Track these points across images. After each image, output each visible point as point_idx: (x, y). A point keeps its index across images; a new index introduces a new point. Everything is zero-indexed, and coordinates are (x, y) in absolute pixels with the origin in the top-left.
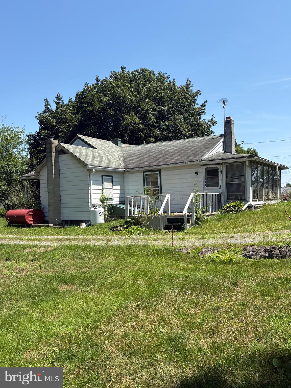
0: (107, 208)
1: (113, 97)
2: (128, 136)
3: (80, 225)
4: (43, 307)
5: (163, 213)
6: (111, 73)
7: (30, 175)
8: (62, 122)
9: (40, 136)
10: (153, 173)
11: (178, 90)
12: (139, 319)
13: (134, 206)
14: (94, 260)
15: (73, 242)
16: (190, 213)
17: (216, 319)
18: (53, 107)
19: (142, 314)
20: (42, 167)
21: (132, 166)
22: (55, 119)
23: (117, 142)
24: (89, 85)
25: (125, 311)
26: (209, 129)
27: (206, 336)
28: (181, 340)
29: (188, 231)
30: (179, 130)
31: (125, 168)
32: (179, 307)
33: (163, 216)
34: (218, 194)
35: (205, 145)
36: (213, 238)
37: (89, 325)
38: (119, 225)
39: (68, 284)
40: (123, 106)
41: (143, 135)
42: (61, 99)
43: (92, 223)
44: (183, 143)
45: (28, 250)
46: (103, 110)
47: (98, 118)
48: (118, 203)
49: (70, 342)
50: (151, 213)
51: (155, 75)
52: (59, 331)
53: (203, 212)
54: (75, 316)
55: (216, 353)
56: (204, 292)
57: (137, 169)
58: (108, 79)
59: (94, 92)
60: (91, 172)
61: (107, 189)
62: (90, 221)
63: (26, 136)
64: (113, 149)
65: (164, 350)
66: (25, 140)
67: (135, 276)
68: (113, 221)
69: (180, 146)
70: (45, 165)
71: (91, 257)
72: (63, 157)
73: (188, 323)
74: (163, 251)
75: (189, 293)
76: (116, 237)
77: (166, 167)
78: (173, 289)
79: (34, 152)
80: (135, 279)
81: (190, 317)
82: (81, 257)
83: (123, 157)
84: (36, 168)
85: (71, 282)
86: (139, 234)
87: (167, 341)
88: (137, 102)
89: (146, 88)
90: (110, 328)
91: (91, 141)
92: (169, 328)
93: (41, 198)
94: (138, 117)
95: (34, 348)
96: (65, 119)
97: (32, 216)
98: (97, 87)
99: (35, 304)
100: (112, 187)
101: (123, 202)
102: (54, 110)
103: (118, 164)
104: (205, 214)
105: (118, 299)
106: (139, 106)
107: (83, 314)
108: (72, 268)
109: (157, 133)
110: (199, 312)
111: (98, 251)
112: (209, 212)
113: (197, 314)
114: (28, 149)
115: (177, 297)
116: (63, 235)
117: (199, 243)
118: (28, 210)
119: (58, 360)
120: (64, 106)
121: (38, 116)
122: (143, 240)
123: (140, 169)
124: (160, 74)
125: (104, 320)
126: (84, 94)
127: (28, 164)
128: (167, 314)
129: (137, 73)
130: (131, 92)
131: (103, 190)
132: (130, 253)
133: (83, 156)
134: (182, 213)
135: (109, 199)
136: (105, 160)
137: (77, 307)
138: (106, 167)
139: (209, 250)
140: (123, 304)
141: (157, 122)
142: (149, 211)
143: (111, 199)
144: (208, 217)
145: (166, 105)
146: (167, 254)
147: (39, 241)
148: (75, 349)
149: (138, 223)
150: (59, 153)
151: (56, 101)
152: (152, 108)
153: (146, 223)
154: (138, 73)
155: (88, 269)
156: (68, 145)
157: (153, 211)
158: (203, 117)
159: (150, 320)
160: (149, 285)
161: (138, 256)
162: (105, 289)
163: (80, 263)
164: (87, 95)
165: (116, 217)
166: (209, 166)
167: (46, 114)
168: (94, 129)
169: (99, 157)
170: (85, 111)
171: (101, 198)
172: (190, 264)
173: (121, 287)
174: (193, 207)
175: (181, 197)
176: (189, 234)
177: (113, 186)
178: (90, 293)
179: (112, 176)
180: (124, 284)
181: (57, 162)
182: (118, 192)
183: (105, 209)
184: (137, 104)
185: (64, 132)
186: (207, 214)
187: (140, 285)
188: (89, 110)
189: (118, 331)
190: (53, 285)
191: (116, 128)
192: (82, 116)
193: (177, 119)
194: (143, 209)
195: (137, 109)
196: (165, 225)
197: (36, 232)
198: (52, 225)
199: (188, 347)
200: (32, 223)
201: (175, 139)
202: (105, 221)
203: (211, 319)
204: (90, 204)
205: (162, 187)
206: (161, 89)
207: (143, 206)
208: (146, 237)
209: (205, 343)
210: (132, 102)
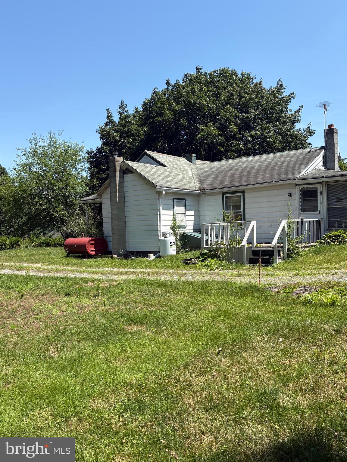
0: (178, 237)
1: (186, 104)
2: (205, 150)
3: (148, 257)
4: (109, 349)
5: (247, 243)
6: (184, 75)
7: (92, 198)
8: (126, 136)
9: (102, 153)
10: (234, 195)
11: (266, 93)
12: (221, 368)
13: (211, 235)
14: (166, 298)
15: (140, 276)
16: (281, 244)
17: (317, 373)
18: (116, 118)
19: (225, 362)
20: (105, 189)
21: (209, 186)
22: (119, 132)
23: (191, 158)
24: (158, 91)
25: (204, 358)
26: (305, 141)
27: (304, 393)
28: (273, 396)
29: (279, 266)
30: (268, 142)
31: (200, 190)
32: (269, 356)
33: (247, 248)
34: (317, 221)
35: (300, 160)
36: (311, 274)
37: (162, 372)
38: (193, 258)
39: (136, 323)
40: (199, 115)
41: (222, 149)
42: (126, 109)
43: (161, 254)
44: (272, 157)
45: (90, 284)
46: (175, 120)
47: (168, 131)
48: (192, 231)
49: (140, 391)
50: (232, 243)
51: (237, 76)
52: (128, 378)
53: (297, 243)
54: (145, 361)
55: (318, 413)
56: (300, 339)
57: (215, 191)
58: (181, 82)
59: (164, 99)
60: (160, 194)
61: (178, 215)
62: (159, 252)
63: (86, 153)
64: (187, 167)
65: (252, 406)
66: (84, 158)
67: (215, 318)
68: (186, 252)
69: (269, 162)
70: (108, 187)
71: (162, 294)
72: (128, 177)
73: (281, 375)
74: (248, 289)
75: (281, 339)
76: (190, 272)
77: (251, 187)
78: (262, 335)
79: (95, 172)
80: (214, 321)
81: (284, 368)
82: (150, 293)
83: (197, 176)
84: (98, 190)
85: (139, 322)
86: (217, 269)
87: (255, 396)
88: (216, 109)
89: (227, 91)
90: (186, 377)
91: (161, 157)
92: (258, 381)
93: (104, 225)
94: (216, 127)
95: (100, 395)
96: (130, 132)
97: (93, 246)
98: (167, 93)
99: (99, 346)
100: (185, 213)
101: (198, 230)
102: (117, 122)
103: (192, 184)
104: (300, 245)
105: (195, 344)
106: (218, 114)
107: (154, 359)
108: (140, 305)
109: (240, 146)
110: (294, 363)
111: (169, 287)
112: (304, 243)
113: (292, 365)
114: (88, 168)
115: (267, 344)
116: (129, 268)
117: (293, 281)
118: (89, 239)
119: (128, 411)
120: (129, 117)
121: (99, 129)
122: (222, 276)
123: (218, 190)
124: (244, 74)
125: (179, 368)
126: (152, 102)
127: (88, 186)
128: (255, 364)
129: (215, 74)
130: (209, 97)
131: (174, 215)
132: (208, 291)
133: (151, 176)
134: (271, 243)
135: (182, 226)
136: (177, 180)
137: (147, 351)
138: (178, 189)
139: (306, 289)
140: (201, 350)
141: (240, 133)
142: (230, 241)
143: (184, 227)
144: (304, 249)
145: (251, 112)
146: (253, 292)
147: (102, 274)
148: (146, 399)
149: (216, 255)
150: (124, 172)
151: (120, 111)
152: (233, 116)
153: (226, 255)
154: (217, 74)
155: (159, 308)
156: (134, 163)
157: (235, 241)
158: (297, 126)
159: (234, 370)
160: (232, 329)
161: (217, 294)
162: (179, 331)
163: (149, 300)
164: (156, 103)
165: (190, 248)
166: (305, 186)
167: (108, 127)
168: (164, 144)
169: (169, 176)
170: (154, 121)
171: (171, 225)
172: (282, 305)
173: (198, 331)
174: (285, 237)
175: (270, 224)
176: (280, 269)
177: (186, 211)
178: (162, 335)
179: (185, 199)
180: (201, 327)
181: (122, 183)
182: (192, 218)
183: (176, 238)
184: (216, 112)
185: (129, 147)
186: (303, 245)
187: (220, 328)
188: (158, 121)
189: (196, 381)
190: (119, 324)
191: (190, 142)
192: (150, 129)
193: (265, 129)
194: (222, 238)
195: (216, 118)
196: (250, 258)
197: (98, 263)
198: (116, 256)
199: (282, 404)
200: (94, 253)
201: (261, 153)
202: (177, 252)
203: (310, 372)
204: (159, 232)
205: (246, 212)
206: (245, 93)
207: (223, 235)
208: (226, 272)
209: (303, 401)
210: (210, 109)
